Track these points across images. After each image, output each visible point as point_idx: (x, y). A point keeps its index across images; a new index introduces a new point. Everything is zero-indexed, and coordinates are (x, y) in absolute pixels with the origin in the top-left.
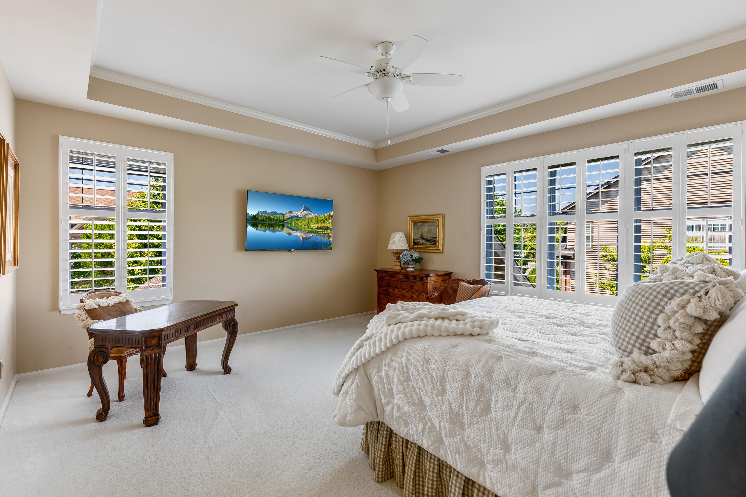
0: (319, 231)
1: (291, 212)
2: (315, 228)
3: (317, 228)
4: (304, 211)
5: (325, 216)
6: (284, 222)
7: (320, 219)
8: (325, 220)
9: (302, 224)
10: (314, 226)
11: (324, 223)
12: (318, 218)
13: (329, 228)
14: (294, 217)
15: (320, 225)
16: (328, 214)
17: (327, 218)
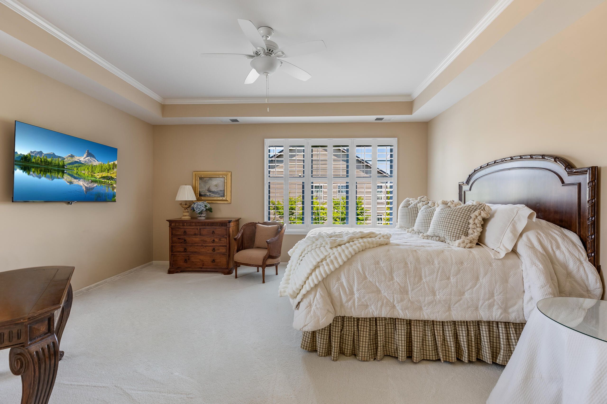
0: (103, 181)
1: (72, 156)
2: (99, 177)
3: (102, 177)
4: (87, 156)
5: (109, 165)
6: (64, 168)
7: (104, 167)
8: (109, 170)
9: (85, 172)
10: (98, 175)
11: (108, 172)
12: (102, 166)
13: (113, 178)
14: (76, 162)
15: (105, 174)
16: (112, 163)
17: (111, 167)
